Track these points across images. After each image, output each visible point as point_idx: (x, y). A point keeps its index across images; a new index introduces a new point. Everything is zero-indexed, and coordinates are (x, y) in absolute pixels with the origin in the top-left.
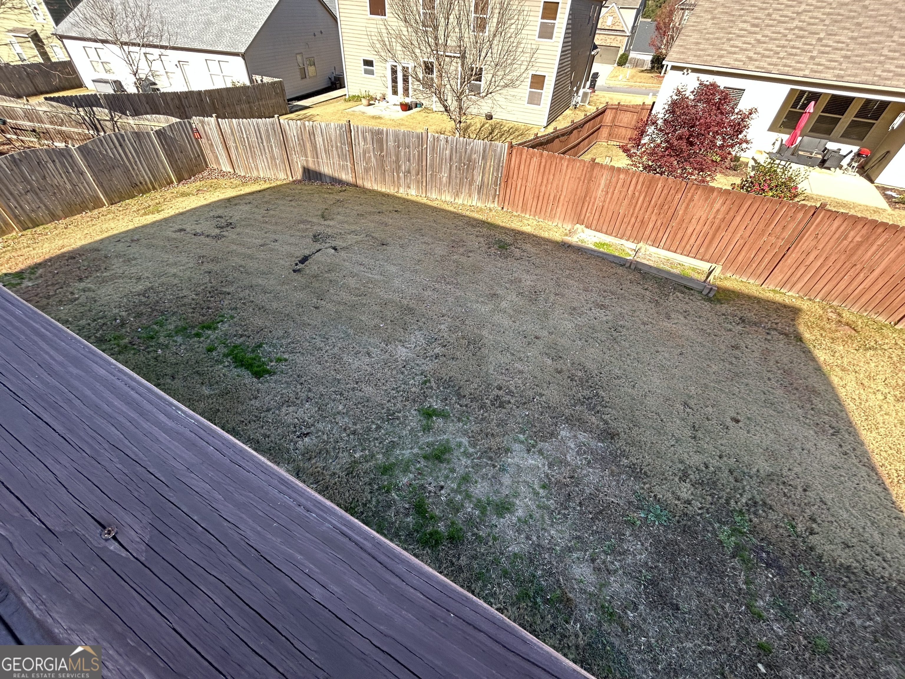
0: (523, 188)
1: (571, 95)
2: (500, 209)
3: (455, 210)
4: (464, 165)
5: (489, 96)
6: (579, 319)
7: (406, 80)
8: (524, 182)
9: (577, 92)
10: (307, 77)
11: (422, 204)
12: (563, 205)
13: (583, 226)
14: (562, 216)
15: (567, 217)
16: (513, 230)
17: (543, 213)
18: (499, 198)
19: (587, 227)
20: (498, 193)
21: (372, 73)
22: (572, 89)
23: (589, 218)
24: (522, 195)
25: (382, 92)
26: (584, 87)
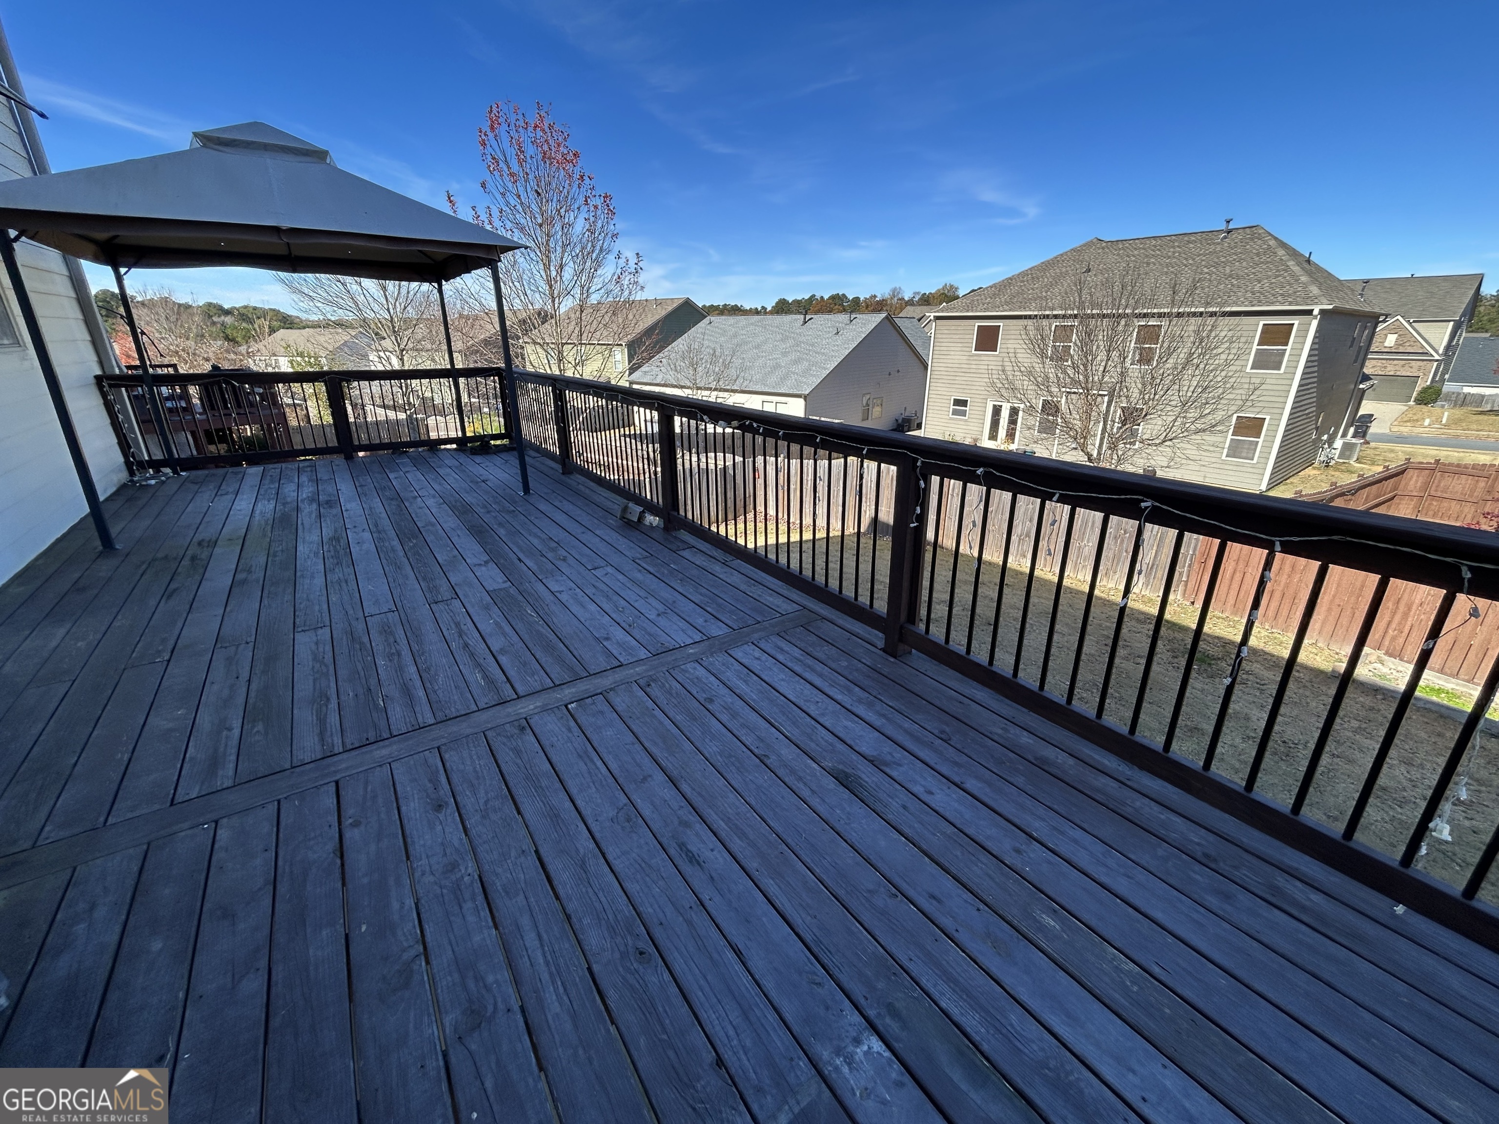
0: (1238, 577)
1: (1317, 444)
2: (1188, 603)
3: (1102, 595)
4: (1125, 532)
5: (1168, 443)
6: (1399, 810)
7: (1013, 421)
8: (1241, 565)
9: (1330, 442)
10: (870, 418)
11: (1046, 580)
12: (1329, 610)
13: (1381, 653)
14: (1329, 628)
15: (1340, 632)
16: (1218, 638)
17: (1281, 620)
18: (1186, 586)
19: (1389, 654)
20: (1184, 579)
21: (963, 413)
22: (1319, 439)
23: (1394, 639)
24: (1235, 586)
25: (974, 436)
26: (1344, 435)
